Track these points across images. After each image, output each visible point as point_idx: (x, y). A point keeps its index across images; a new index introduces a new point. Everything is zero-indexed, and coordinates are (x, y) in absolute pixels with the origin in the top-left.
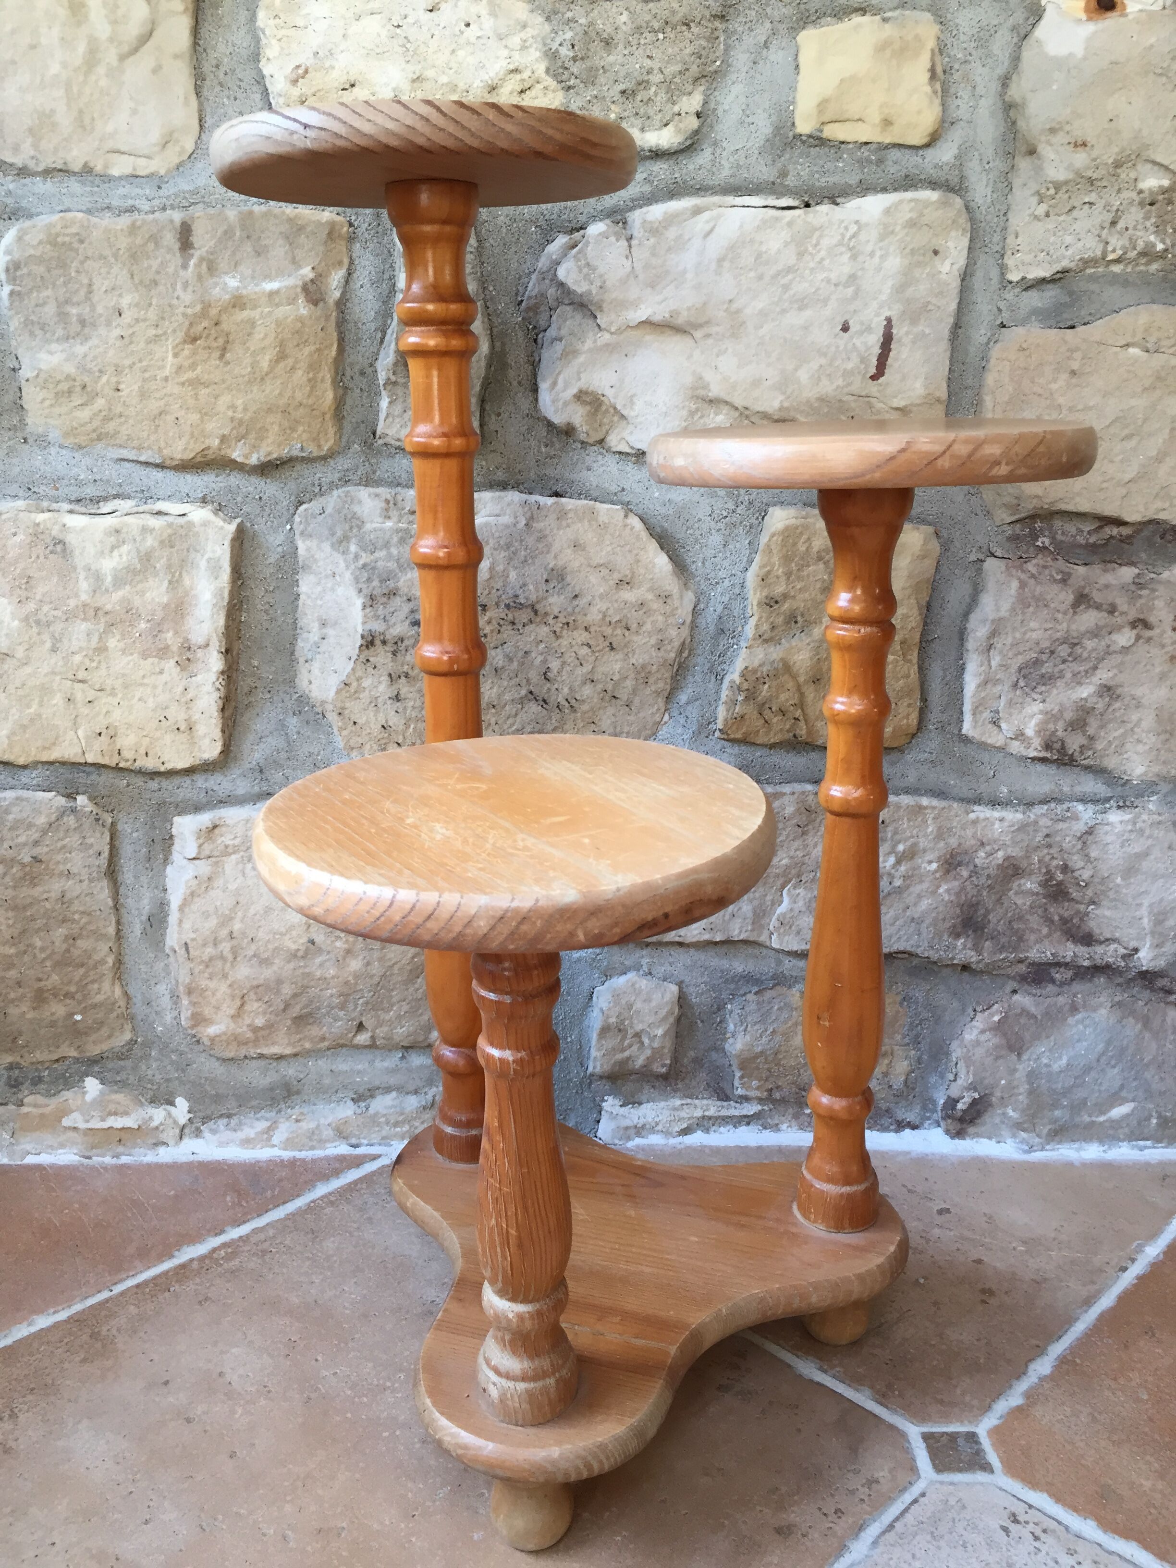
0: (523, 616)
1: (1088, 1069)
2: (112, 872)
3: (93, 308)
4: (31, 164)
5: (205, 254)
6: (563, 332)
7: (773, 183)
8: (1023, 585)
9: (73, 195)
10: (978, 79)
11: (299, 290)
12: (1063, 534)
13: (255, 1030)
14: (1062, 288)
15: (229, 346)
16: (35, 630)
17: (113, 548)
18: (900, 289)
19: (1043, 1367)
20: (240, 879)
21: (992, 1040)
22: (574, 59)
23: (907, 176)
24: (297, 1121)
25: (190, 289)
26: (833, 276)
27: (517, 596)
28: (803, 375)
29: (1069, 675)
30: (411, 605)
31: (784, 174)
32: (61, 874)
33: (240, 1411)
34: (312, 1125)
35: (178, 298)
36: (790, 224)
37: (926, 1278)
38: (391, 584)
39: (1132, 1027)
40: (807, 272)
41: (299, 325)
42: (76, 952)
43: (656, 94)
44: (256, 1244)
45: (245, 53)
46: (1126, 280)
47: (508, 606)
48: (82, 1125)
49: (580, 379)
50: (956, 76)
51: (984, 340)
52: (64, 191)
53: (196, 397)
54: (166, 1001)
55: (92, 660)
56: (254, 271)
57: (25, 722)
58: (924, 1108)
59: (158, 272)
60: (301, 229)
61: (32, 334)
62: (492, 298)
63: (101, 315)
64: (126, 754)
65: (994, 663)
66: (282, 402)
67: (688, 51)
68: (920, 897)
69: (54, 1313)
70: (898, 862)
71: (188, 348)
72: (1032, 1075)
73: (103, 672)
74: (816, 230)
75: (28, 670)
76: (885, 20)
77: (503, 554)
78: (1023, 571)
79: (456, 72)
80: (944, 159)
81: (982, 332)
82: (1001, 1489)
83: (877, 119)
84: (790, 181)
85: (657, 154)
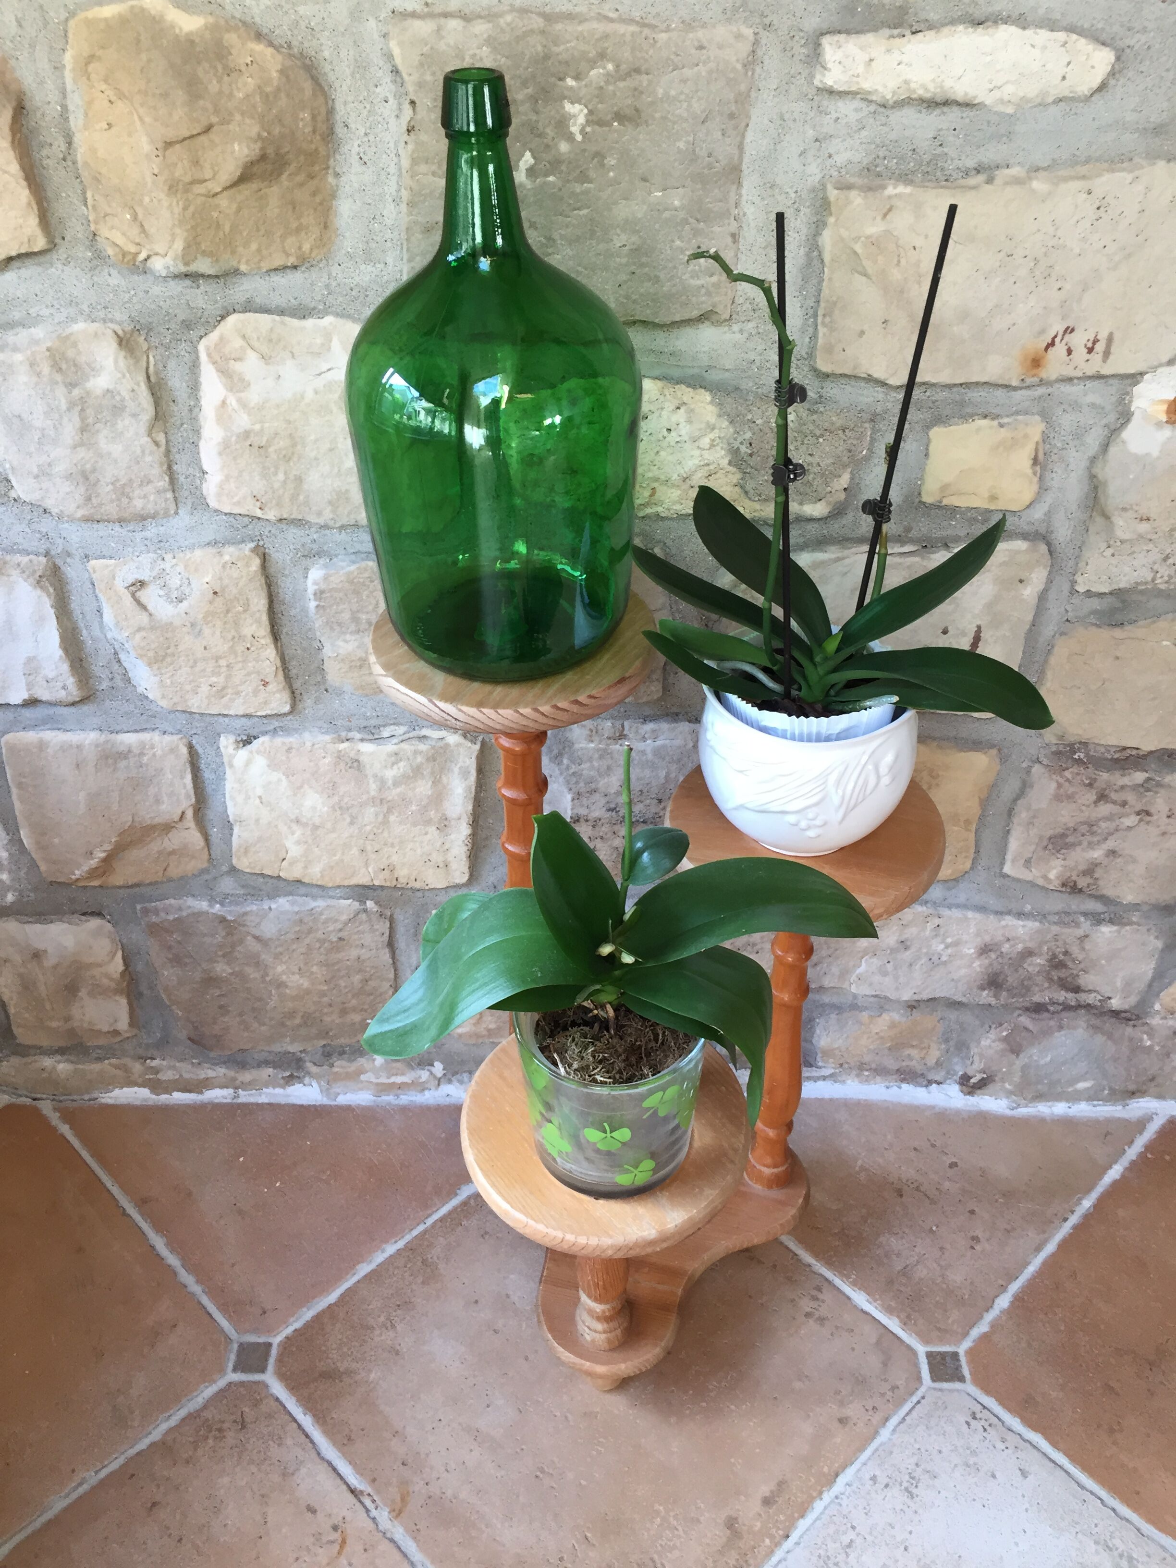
1: (1064, 1063)
2: (391, 944)
4: (331, 523)
7: (900, 536)
8: (1059, 786)
9: (362, 543)
10: (1072, 460)
12: (1095, 752)
13: (489, 1030)
14: (1118, 600)
16: (339, 812)
17: (393, 764)
18: (990, 606)
19: (1004, 1302)
21: (999, 1046)
22: (752, 455)
29: (1085, 844)
30: (607, 799)
31: (908, 530)
32: (357, 946)
33: (524, 1325)
36: (909, 567)
37: (937, 1226)
38: (593, 786)
39: (1100, 1039)
42: (367, 988)
43: (814, 479)
46: (1169, 595)
48: (374, 1080)
50: (1054, 458)
51: (1052, 634)
52: (356, 540)
55: (378, 828)
57: (332, 864)
58: (948, 1073)
61: (332, 629)
64: (401, 880)
65: (1032, 833)
67: (841, 449)
68: (959, 967)
69: (395, 1242)
70: (947, 947)
72: (1025, 1068)
73: (386, 834)
75: (334, 835)
76: (1001, 425)
77: (675, 766)
78: (1062, 777)
79: (659, 468)
80: (1037, 516)
81: (1051, 628)
82: (969, 1394)
83: (986, 495)
84: (913, 534)
85: (811, 520)
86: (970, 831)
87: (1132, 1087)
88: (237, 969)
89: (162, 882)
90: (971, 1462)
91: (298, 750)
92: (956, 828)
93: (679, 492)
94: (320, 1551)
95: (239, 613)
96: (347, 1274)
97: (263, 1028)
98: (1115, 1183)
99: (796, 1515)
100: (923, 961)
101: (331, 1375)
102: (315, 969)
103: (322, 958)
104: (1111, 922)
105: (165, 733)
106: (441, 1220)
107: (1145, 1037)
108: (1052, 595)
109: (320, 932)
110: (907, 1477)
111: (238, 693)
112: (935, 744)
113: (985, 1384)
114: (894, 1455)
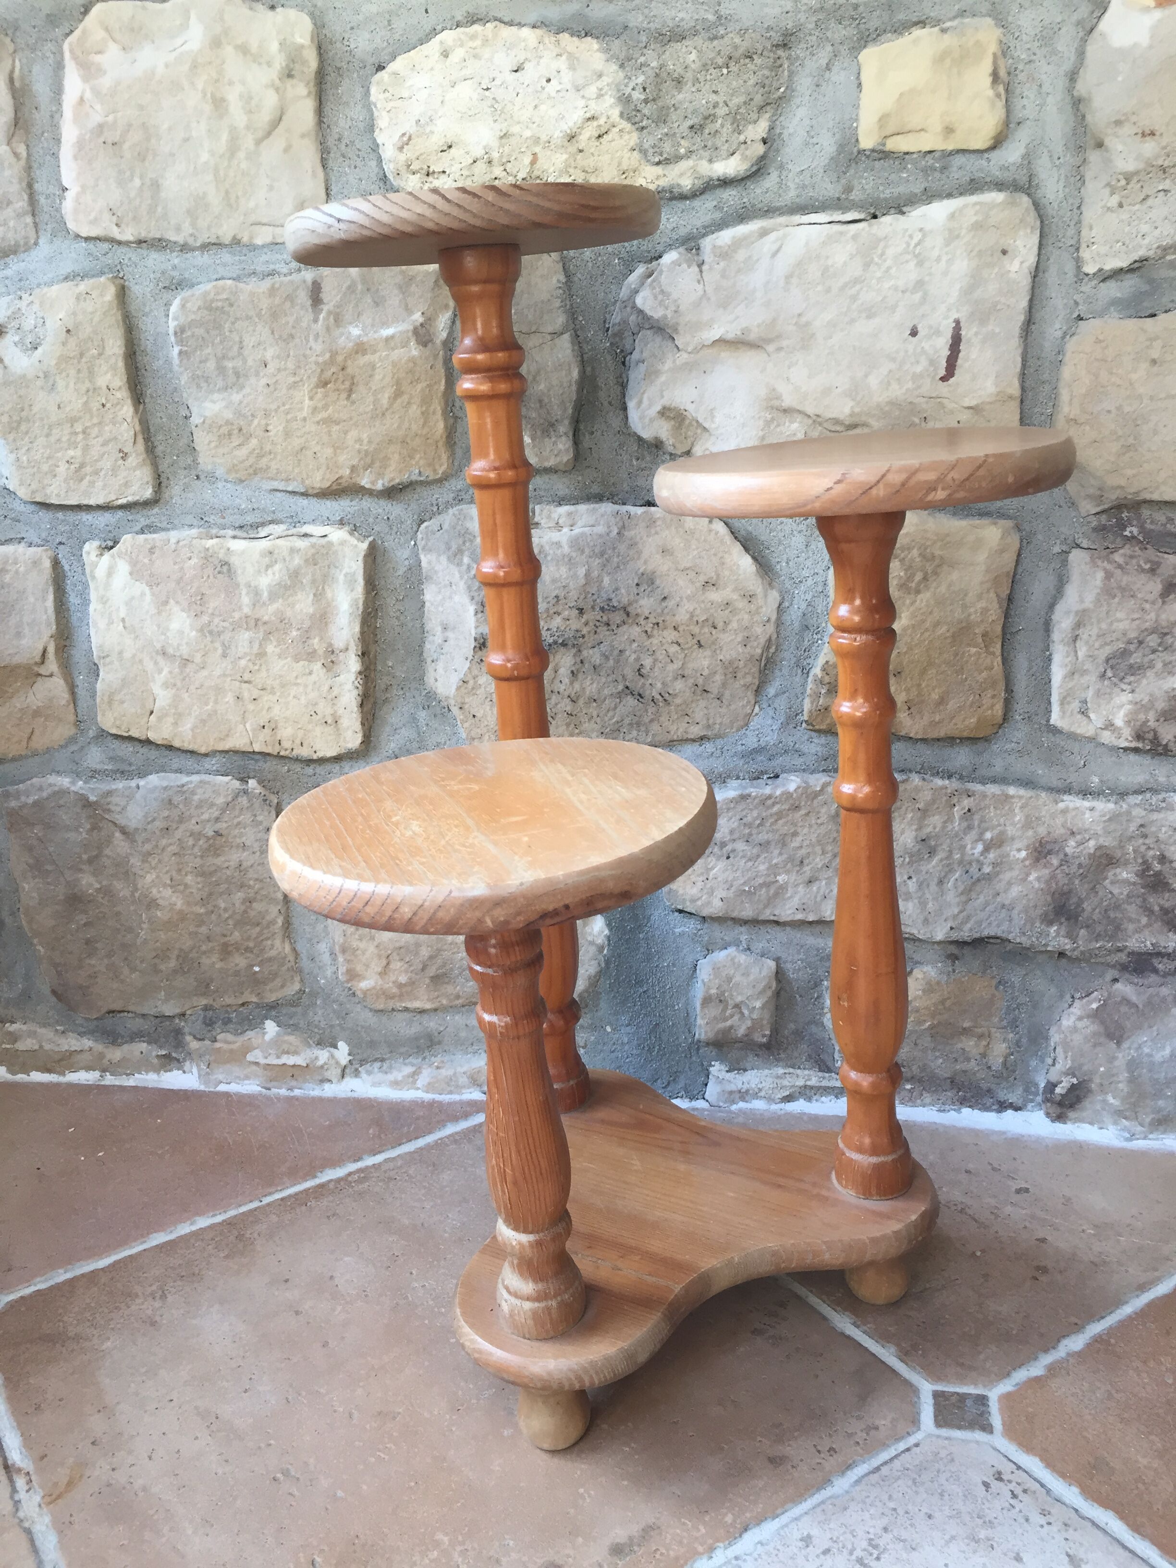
0: (617, 617)
3: (245, 361)
4: (191, 241)
5: (332, 308)
6: (645, 355)
7: (839, 199)
8: (1108, 576)
9: (225, 265)
10: (1044, 77)
11: (410, 334)
12: (1152, 523)
13: (400, 986)
14: (1142, 277)
15: (354, 388)
16: (209, 639)
17: (268, 567)
18: (968, 291)
19: (1076, 1343)
21: (1090, 1027)
22: (646, 101)
23: (972, 180)
24: (438, 1068)
25: (320, 340)
26: (900, 283)
27: (610, 600)
28: (873, 382)
29: (1159, 665)
31: (849, 189)
33: (339, 1308)
34: (450, 1072)
35: (310, 349)
36: (855, 237)
37: (983, 1251)
40: (874, 281)
41: (411, 365)
42: (252, 914)
43: (722, 126)
44: (385, 1172)
45: (361, 125)
47: (602, 609)
48: (263, 1061)
49: (662, 397)
50: (1022, 77)
51: (1059, 334)
52: (218, 262)
53: (329, 433)
54: (326, 958)
55: (254, 664)
56: (374, 319)
57: (204, 717)
58: (1027, 1090)
59: (294, 327)
60: (412, 278)
61: (198, 386)
62: (582, 328)
63: (251, 367)
64: (287, 744)
65: (1080, 654)
66: (401, 433)
67: (751, 82)
68: (1010, 884)
69: (213, 1216)
70: (987, 849)
71: (321, 391)
72: (1132, 1065)
73: (264, 674)
74: (880, 240)
75: (205, 673)
76: (944, 31)
77: (597, 561)
78: (1109, 562)
79: (538, 125)
80: (1011, 160)
81: (1057, 326)
82: (994, 1449)
83: (939, 128)
84: (855, 195)
85: (725, 183)
86: (993, 654)
88: (104, 883)
89: (26, 757)
90: (981, 1536)
91: (161, 552)
92: (973, 650)
93: (565, 156)
95: (93, 357)
96: (135, 1242)
97: (134, 975)
100: (957, 875)
101: (54, 1339)
102: (189, 879)
103: (198, 863)
105: (30, 545)
106: (284, 1199)
108: (1051, 277)
109: (193, 821)
110: (864, 1544)
111: (96, 473)
113: (1026, 1438)
114: (848, 1512)
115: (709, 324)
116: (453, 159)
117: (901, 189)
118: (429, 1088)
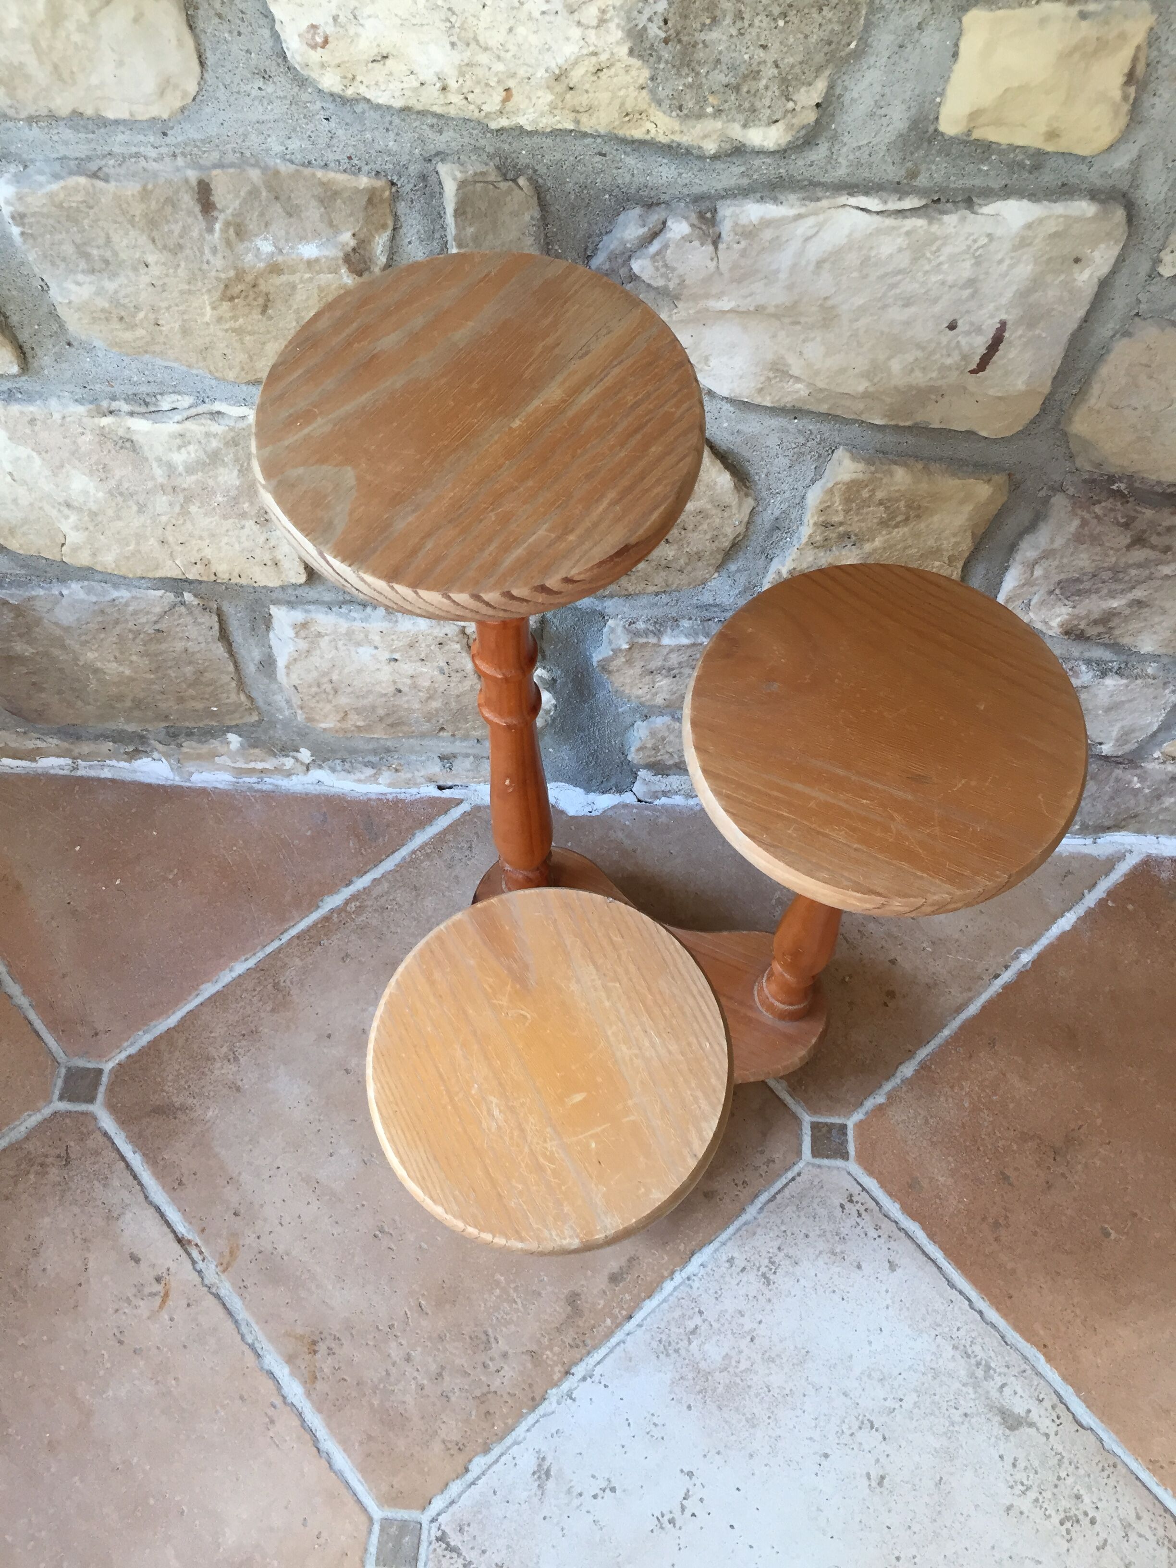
2: (224, 636)
3: (115, 254)
4: (11, 112)
5: (230, 218)
7: (898, 183)
8: (1084, 523)
9: (66, 143)
11: (341, 262)
13: (358, 727)
15: (270, 304)
16: (119, 499)
17: (180, 447)
18: (1024, 294)
19: (908, 1070)
20: (334, 652)
22: (666, 41)
23: (1064, 185)
24: (397, 770)
25: (220, 255)
26: (950, 279)
28: (896, 366)
29: (1105, 591)
31: (913, 174)
32: (181, 638)
34: (409, 775)
35: (208, 262)
36: (908, 233)
37: (850, 976)
40: (920, 274)
41: (342, 291)
42: (204, 679)
43: (767, 88)
44: (376, 898)
48: (232, 764)
50: (1162, 72)
51: (1111, 333)
52: (55, 138)
53: (241, 341)
55: (177, 520)
56: (288, 233)
57: (127, 554)
59: (181, 237)
60: (336, 194)
61: (53, 264)
63: (125, 262)
64: (221, 575)
65: (1036, 574)
67: (814, 39)
69: (246, 960)
71: (226, 305)
73: (189, 525)
75: (120, 524)
76: (1083, 16)
78: (1089, 512)
79: (514, 56)
80: (1117, 165)
81: (1110, 325)
82: (849, 1174)
83: (1043, 129)
84: (922, 181)
85: (759, 152)
86: (956, 567)
87: (1107, 823)
90: (838, 1250)
91: (44, 422)
93: (550, 97)
94: (141, 1303)
96: (190, 994)
97: (89, 707)
98: (1063, 937)
99: (643, 1295)
101: (165, 1111)
102: (134, 658)
103: (141, 648)
104: (1119, 673)
106: (298, 937)
107: (1136, 779)
108: (1121, 280)
109: (131, 623)
110: (767, 1261)
112: (920, 466)
113: (868, 1163)
114: (757, 1237)
115: (719, 296)
116: (391, 74)
117: (978, 182)
118: (390, 785)
